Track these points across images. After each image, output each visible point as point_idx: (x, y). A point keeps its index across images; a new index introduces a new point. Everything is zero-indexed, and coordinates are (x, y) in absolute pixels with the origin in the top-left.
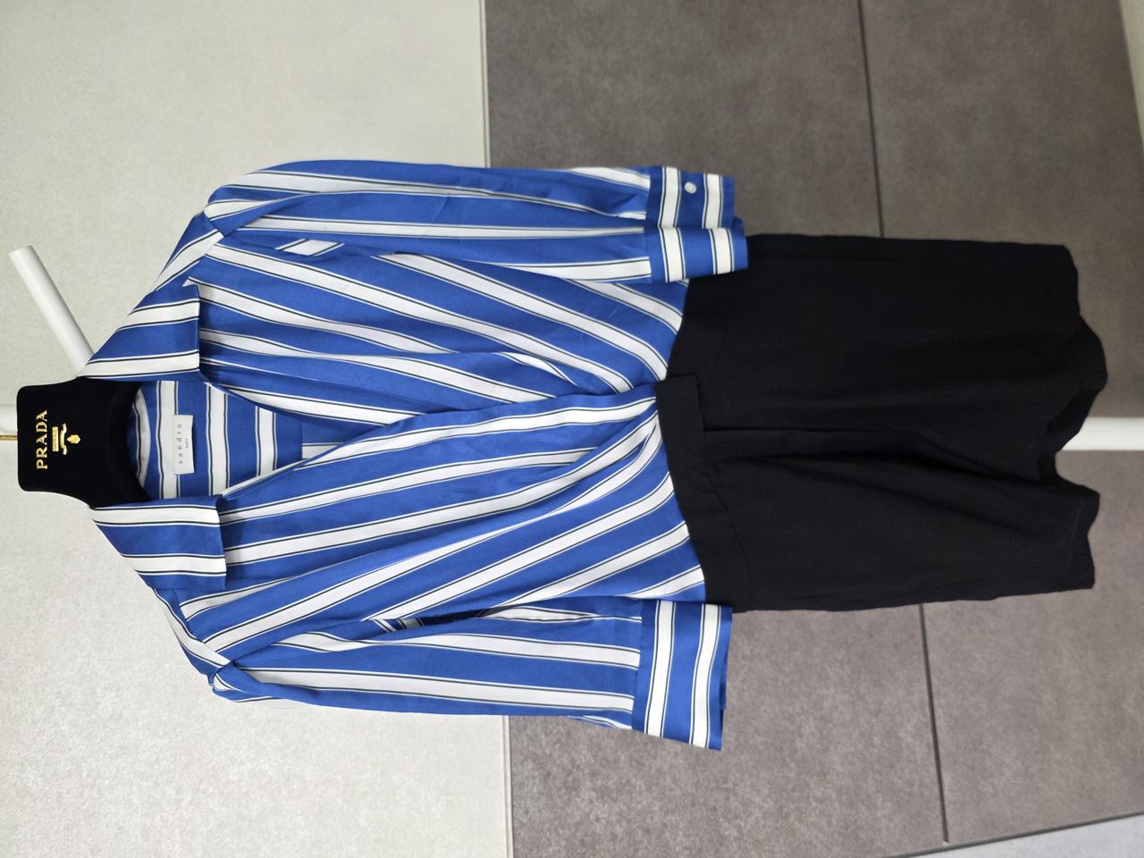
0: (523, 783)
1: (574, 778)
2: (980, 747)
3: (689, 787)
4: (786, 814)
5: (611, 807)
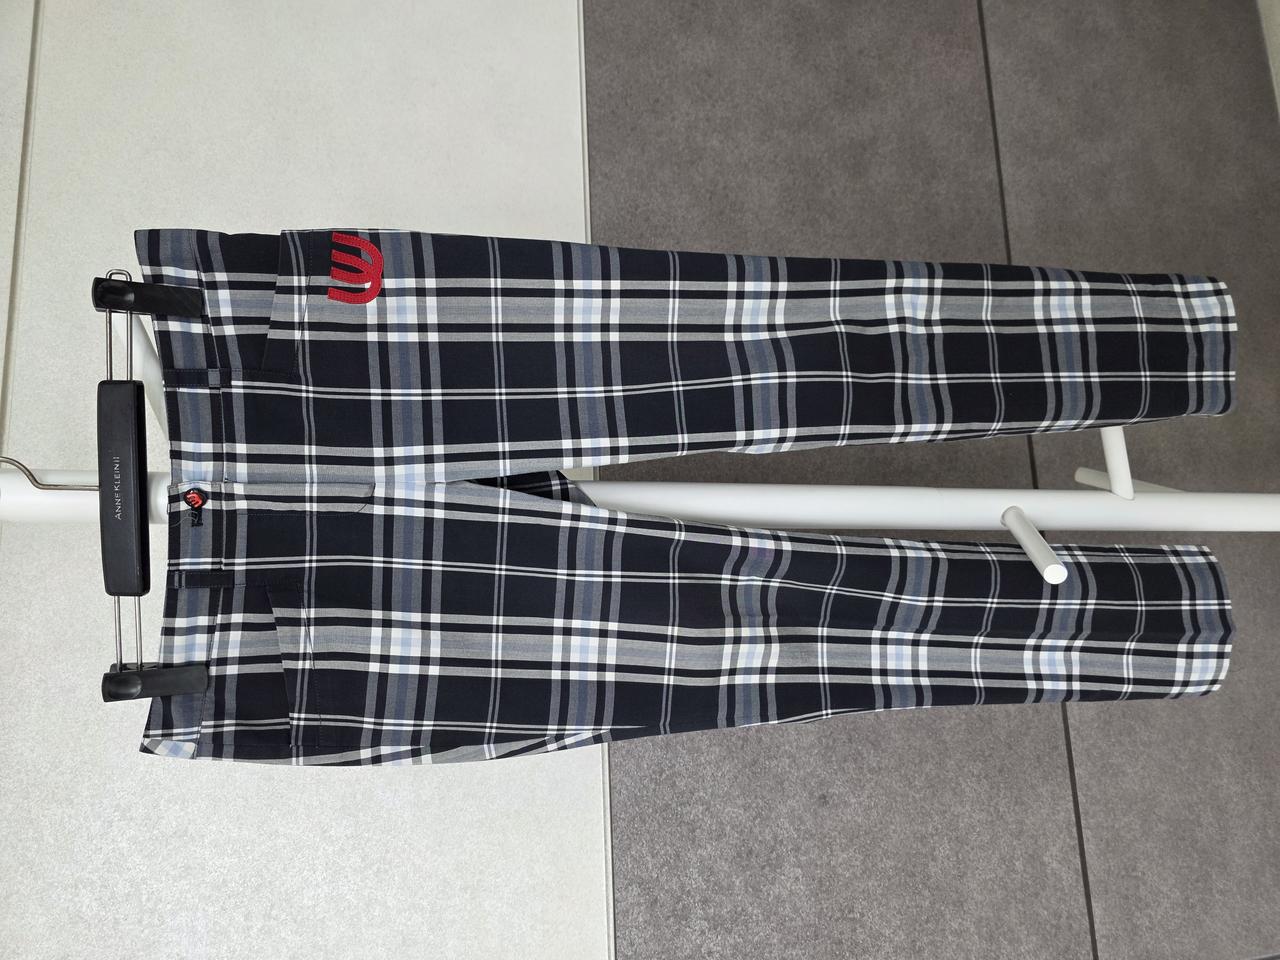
0: (628, 912)
1: (684, 905)
2: (1134, 874)
3: (812, 916)
4: (919, 947)
5: (725, 939)
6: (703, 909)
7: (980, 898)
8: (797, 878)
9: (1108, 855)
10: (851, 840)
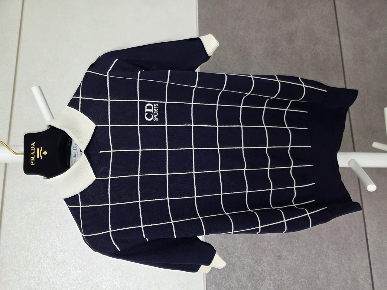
9: (381, 279)
10: (289, 272)
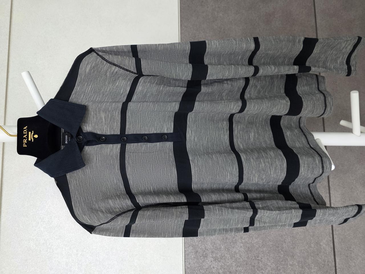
0: (189, 254)
1: (206, 253)
2: (350, 249)
3: (246, 258)
4: (279, 269)
5: (218, 264)
6: (212, 254)
7: (299, 255)
8: (241, 247)
9: (342, 243)
